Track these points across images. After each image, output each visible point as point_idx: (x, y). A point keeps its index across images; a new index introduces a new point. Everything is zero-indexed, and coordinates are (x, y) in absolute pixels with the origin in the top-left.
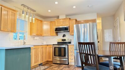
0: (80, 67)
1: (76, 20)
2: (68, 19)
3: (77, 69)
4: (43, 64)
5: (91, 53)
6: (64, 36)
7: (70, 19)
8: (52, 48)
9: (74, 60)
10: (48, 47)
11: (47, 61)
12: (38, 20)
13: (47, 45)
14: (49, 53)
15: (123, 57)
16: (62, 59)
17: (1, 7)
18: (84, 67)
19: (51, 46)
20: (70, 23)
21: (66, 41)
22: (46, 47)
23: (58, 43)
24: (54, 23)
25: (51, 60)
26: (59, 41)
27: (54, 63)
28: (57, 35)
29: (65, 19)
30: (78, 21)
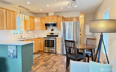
0: (65, 55)
1: (63, 17)
2: (56, 16)
3: (62, 56)
4: (36, 53)
5: (73, 47)
6: (52, 30)
7: (58, 16)
8: (42, 41)
9: (60, 50)
10: (39, 39)
11: (39, 51)
12: (31, 17)
13: (39, 38)
14: (41, 44)
15: (93, 50)
16: (51, 49)
17: (6, 11)
18: (68, 55)
19: (42, 39)
20: (58, 19)
21: (54, 35)
22: (38, 40)
23: (48, 36)
24: (44, 19)
25: (42, 50)
26: (48, 35)
27: (44, 52)
28: (47, 29)
29: (53, 16)
30: (65, 18)
